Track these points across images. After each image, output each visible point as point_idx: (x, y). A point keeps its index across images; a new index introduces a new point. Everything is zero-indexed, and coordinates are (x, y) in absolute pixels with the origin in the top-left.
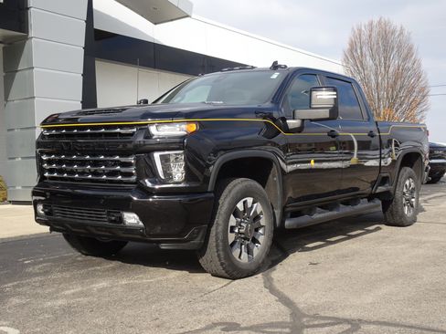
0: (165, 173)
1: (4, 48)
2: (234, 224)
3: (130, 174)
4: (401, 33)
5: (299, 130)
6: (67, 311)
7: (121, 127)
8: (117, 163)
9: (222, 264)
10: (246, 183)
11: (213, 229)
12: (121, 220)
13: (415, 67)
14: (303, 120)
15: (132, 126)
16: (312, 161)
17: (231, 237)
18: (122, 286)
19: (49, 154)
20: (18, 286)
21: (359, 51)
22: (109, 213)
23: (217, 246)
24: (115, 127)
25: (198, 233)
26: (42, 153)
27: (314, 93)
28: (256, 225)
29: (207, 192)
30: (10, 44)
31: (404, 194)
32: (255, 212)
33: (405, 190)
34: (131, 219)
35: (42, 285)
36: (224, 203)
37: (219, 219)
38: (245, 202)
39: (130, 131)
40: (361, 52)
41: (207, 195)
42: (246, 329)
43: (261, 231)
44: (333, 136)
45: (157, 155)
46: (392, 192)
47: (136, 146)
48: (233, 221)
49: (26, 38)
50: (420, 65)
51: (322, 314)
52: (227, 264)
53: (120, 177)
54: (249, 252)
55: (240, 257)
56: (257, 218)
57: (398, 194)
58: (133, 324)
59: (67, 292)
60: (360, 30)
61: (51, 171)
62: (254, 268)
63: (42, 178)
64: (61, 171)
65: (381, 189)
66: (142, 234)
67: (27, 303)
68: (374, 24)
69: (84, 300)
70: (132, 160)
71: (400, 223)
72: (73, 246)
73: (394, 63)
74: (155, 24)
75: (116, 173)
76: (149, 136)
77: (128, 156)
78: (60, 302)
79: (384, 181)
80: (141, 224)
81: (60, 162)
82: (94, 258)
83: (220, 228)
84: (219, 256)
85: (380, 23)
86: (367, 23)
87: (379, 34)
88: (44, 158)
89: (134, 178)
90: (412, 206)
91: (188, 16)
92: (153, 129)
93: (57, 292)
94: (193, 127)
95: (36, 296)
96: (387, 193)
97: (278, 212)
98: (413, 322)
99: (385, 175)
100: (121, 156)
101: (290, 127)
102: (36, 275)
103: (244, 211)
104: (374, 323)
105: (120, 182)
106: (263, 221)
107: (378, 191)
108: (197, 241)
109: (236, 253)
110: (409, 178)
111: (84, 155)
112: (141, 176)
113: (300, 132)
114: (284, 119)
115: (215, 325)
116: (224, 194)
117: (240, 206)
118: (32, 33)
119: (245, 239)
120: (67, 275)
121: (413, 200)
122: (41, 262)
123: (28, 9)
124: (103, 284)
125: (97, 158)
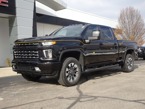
0: (47, 56)
1: (9, 20)
2: (68, 71)
3: (37, 56)
4: (137, 11)
5: (89, 43)
6: (18, 94)
7: (35, 43)
8: (33, 53)
9: (64, 82)
10: (72, 59)
11: (61, 72)
12: (34, 69)
13: (142, 22)
14: (90, 40)
15: (37, 43)
16: (94, 52)
17: (67, 74)
18: (35, 88)
19: (16, 51)
20: (7, 88)
21: (123, 17)
22: (31, 68)
23: (62, 77)
24: (33, 43)
25: (56, 73)
26: (14, 51)
27: (93, 32)
28: (75, 71)
29: (59, 61)
30: (11, 19)
31: (128, 62)
32: (75, 67)
33: (128, 61)
34: (37, 69)
35: (14, 88)
36: (64, 64)
37: (63, 69)
38: (71, 64)
39: (37, 44)
40: (124, 18)
41: (59, 62)
42: (65, 98)
43: (77, 73)
44: (102, 45)
45: (44, 51)
46: (124, 62)
47: (38, 48)
48: (67, 70)
49: (15, 17)
50: (143, 21)
51: (88, 95)
52: (65, 82)
53: (34, 57)
54: (73, 79)
55: (70, 80)
56: (75, 69)
57: (126, 62)
58: (35, 97)
59: (20, 90)
60: (123, 10)
61: (17, 56)
62: (74, 84)
63: (15, 58)
64: (19, 56)
65: (119, 61)
66: (40, 73)
67: (8, 92)
68: (128, 8)
69: (23, 92)
70: (37, 52)
71: (127, 71)
72: (25, 78)
73: (135, 21)
74: (56, 11)
75: (33, 56)
76: (42, 45)
77: (36, 51)
78: (17, 92)
79: (120, 58)
80: (40, 70)
81: (19, 53)
82: (31, 81)
83: (63, 72)
84: (63, 80)
85: (130, 8)
86: (126, 8)
87: (130, 12)
88: (15, 52)
89: (38, 57)
90: (131, 66)
91: (66, 8)
92: (43, 44)
93: (17, 90)
94: (55, 43)
95: (11, 91)
96: (122, 62)
97: (83, 67)
98: (113, 97)
99: (121, 56)
100: (35, 51)
101: (86, 42)
102: (13, 86)
103: (71, 67)
104: (102, 97)
105: (34, 59)
106: (77, 70)
107: (118, 61)
108: (56, 75)
109: (68, 79)
110: (130, 57)
111: (25, 51)
112: (40, 57)
113: (89, 44)
114: (85, 40)
115: (57, 97)
116: (64, 62)
117: (70, 65)
118: (17, 15)
119: (72, 75)
120: (21, 86)
121: (132, 64)
122: (15, 83)
123: (16, 8)
124: (31, 88)
125: (28, 52)
